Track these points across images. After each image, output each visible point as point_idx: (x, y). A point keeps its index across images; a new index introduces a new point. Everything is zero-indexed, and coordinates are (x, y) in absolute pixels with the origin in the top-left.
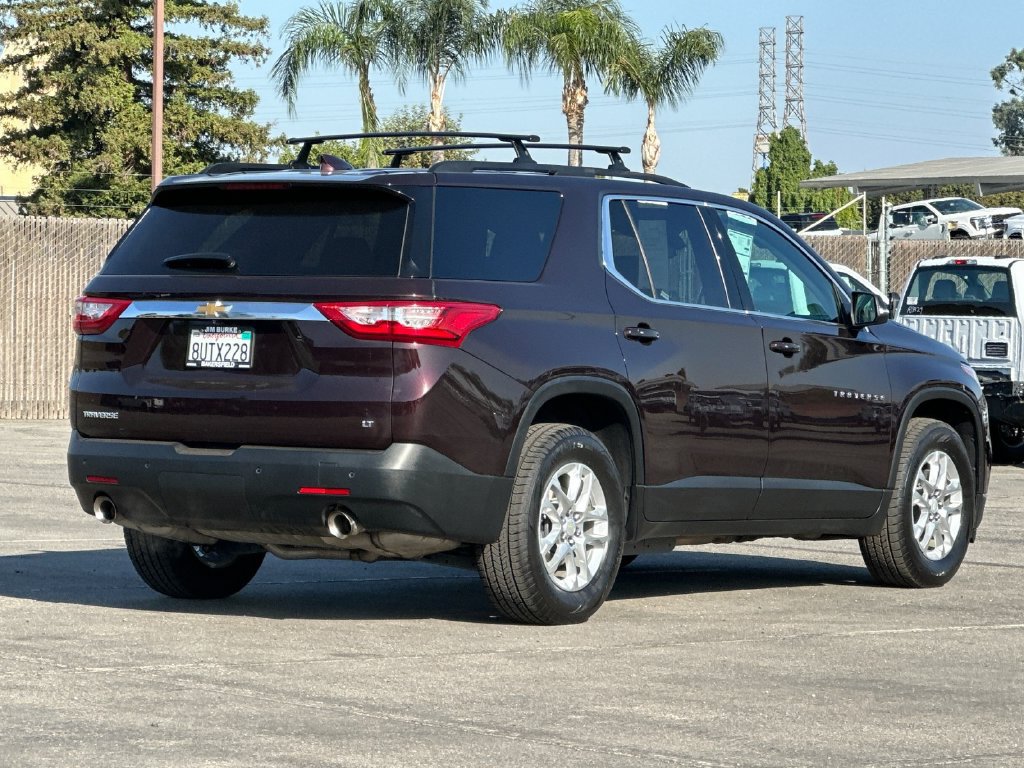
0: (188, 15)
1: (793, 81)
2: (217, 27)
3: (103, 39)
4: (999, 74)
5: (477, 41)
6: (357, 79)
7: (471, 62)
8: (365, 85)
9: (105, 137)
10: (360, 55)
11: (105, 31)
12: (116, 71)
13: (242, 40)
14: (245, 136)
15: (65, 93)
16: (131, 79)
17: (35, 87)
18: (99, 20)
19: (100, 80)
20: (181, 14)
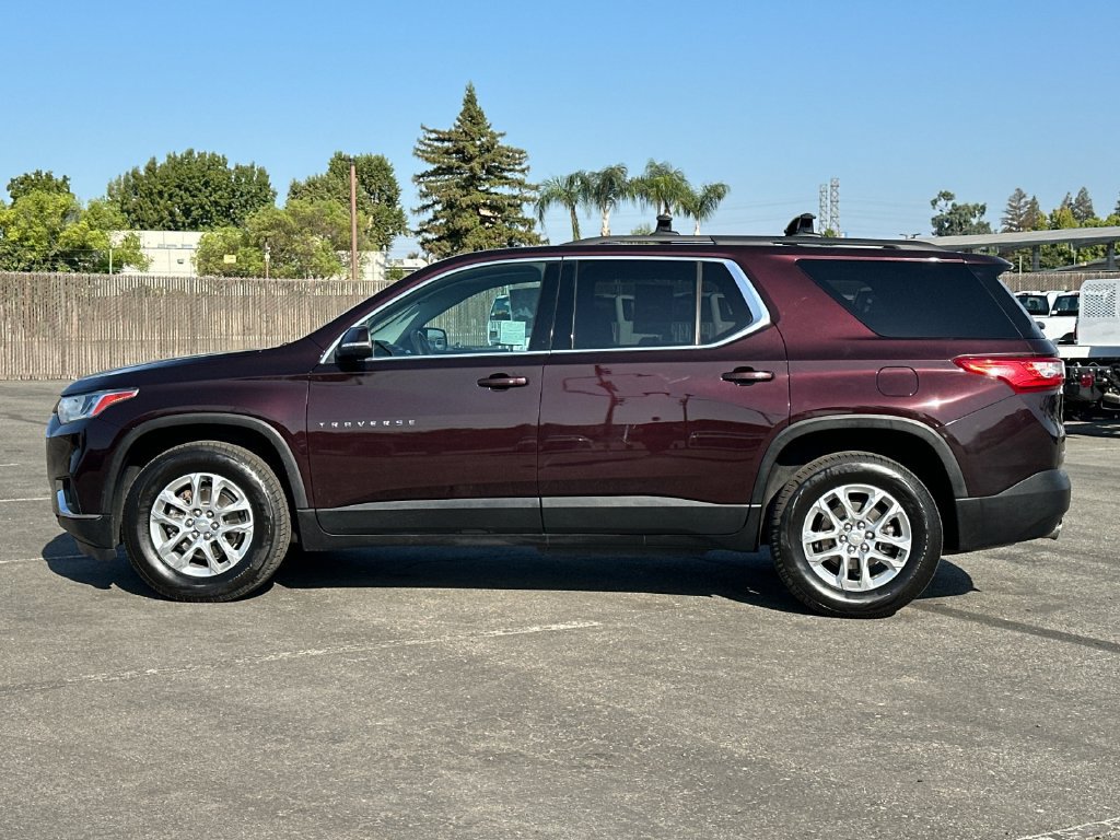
0: (503, 184)
1: (834, 209)
2: (517, 189)
3: (464, 196)
4: (934, 203)
5: (622, 192)
6: (569, 212)
7: (620, 202)
8: (574, 213)
9: (465, 240)
10: (570, 201)
11: (465, 192)
12: (470, 210)
13: (528, 195)
14: (529, 239)
15: (448, 221)
16: (479, 214)
17: (436, 218)
18: (463, 188)
19: (463, 214)
20: (500, 184)
